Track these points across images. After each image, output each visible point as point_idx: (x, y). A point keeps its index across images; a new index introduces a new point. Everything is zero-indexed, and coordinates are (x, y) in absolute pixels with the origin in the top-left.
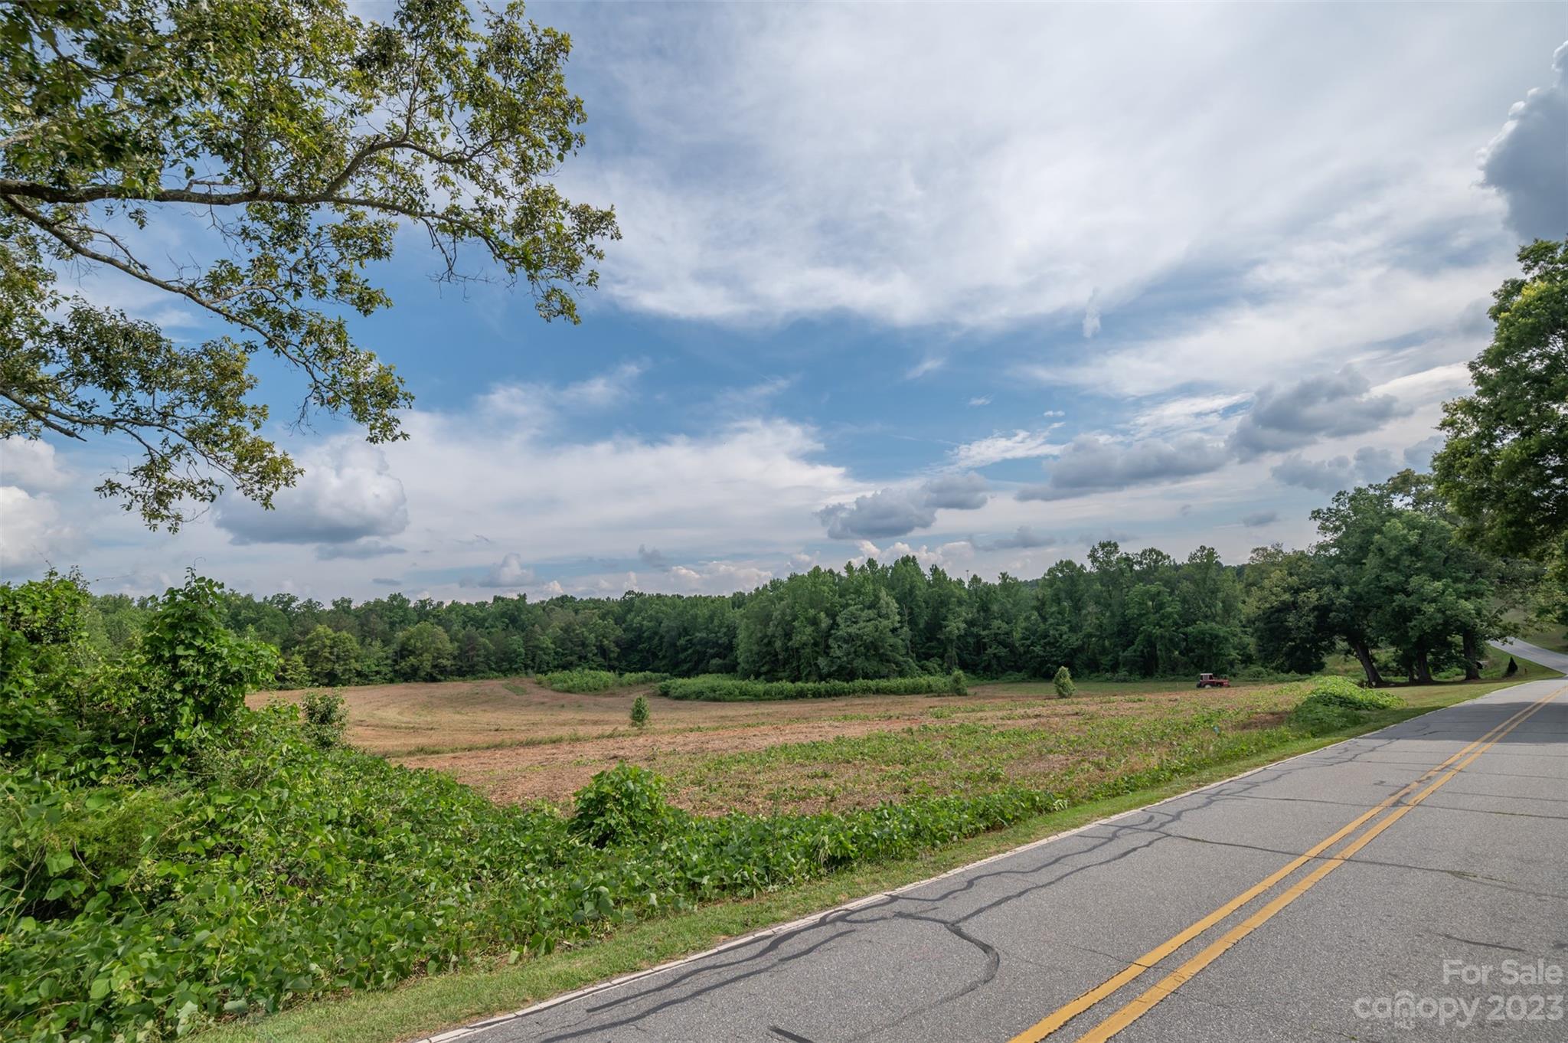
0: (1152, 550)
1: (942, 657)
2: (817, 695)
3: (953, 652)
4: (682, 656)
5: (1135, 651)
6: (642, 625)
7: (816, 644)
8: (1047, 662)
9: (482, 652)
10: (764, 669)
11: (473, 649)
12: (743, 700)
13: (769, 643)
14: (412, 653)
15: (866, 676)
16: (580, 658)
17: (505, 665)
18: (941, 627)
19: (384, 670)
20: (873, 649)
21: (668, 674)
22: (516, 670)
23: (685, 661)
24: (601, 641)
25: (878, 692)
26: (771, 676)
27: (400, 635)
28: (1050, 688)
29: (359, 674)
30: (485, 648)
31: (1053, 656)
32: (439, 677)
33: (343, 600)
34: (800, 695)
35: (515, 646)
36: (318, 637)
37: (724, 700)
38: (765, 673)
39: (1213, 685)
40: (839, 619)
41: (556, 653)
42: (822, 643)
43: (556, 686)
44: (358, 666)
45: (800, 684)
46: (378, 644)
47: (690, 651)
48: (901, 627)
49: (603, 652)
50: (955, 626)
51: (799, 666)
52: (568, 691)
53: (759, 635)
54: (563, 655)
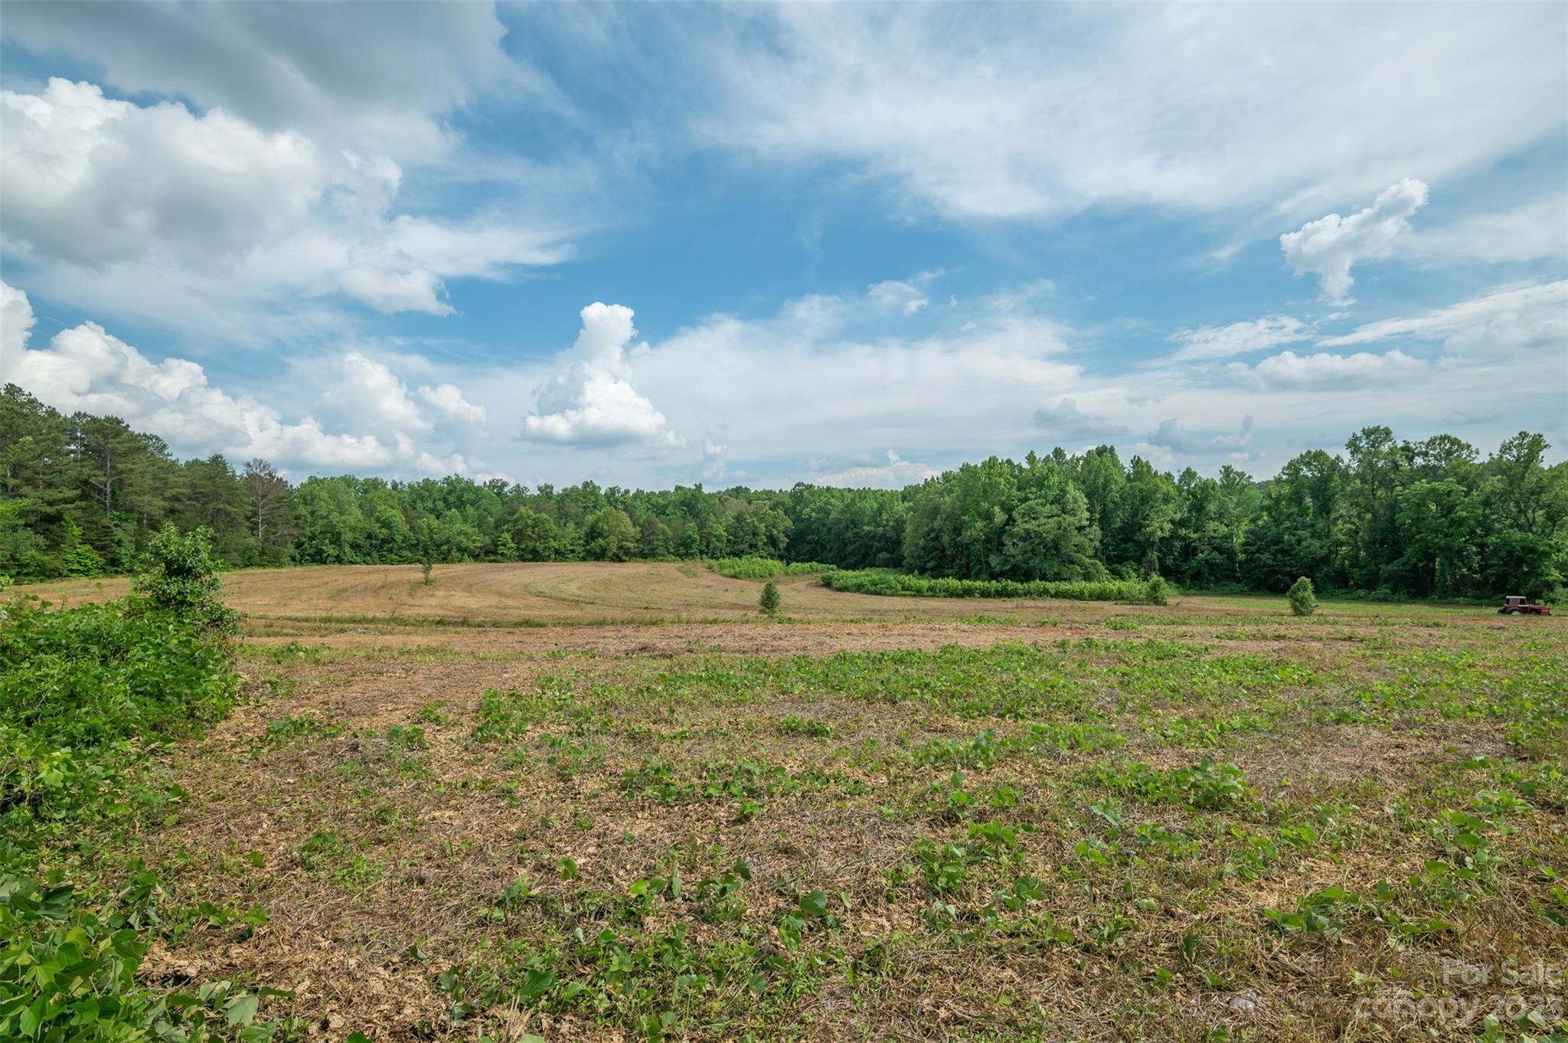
0: (1443, 438)
1: (1139, 561)
2: (985, 594)
3: (1153, 555)
4: (850, 549)
5: (1404, 565)
6: (811, 517)
7: (988, 540)
8: (1275, 573)
9: (661, 537)
10: (930, 565)
11: (653, 533)
12: (904, 596)
13: (937, 538)
14: (600, 535)
15: (1043, 578)
16: (751, 546)
17: (682, 550)
18: (1141, 527)
19: (578, 549)
20: (1054, 549)
21: (835, 566)
22: (692, 554)
23: (853, 554)
24: (771, 531)
25: (1057, 595)
26: (938, 572)
27: (590, 518)
28: (1283, 605)
29: (557, 552)
30: (664, 532)
31: (1285, 565)
32: (624, 558)
33: (547, 486)
34: (968, 593)
35: (690, 533)
36: (521, 518)
37: (886, 595)
38: (932, 569)
39: (1524, 611)
40: (1015, 514)
41: (729, 541)
42: (995, 539)
43: (725, 571)
44: (555, 545)
45: (967, 583)
46: (571, 525)
47: (857, 544)
48: (1090, 526)
49: (773, 541)
50: (1159, 526)
51: (968, 564)
52: (734, 576)
53: (926, 529)
54: (735, 542)
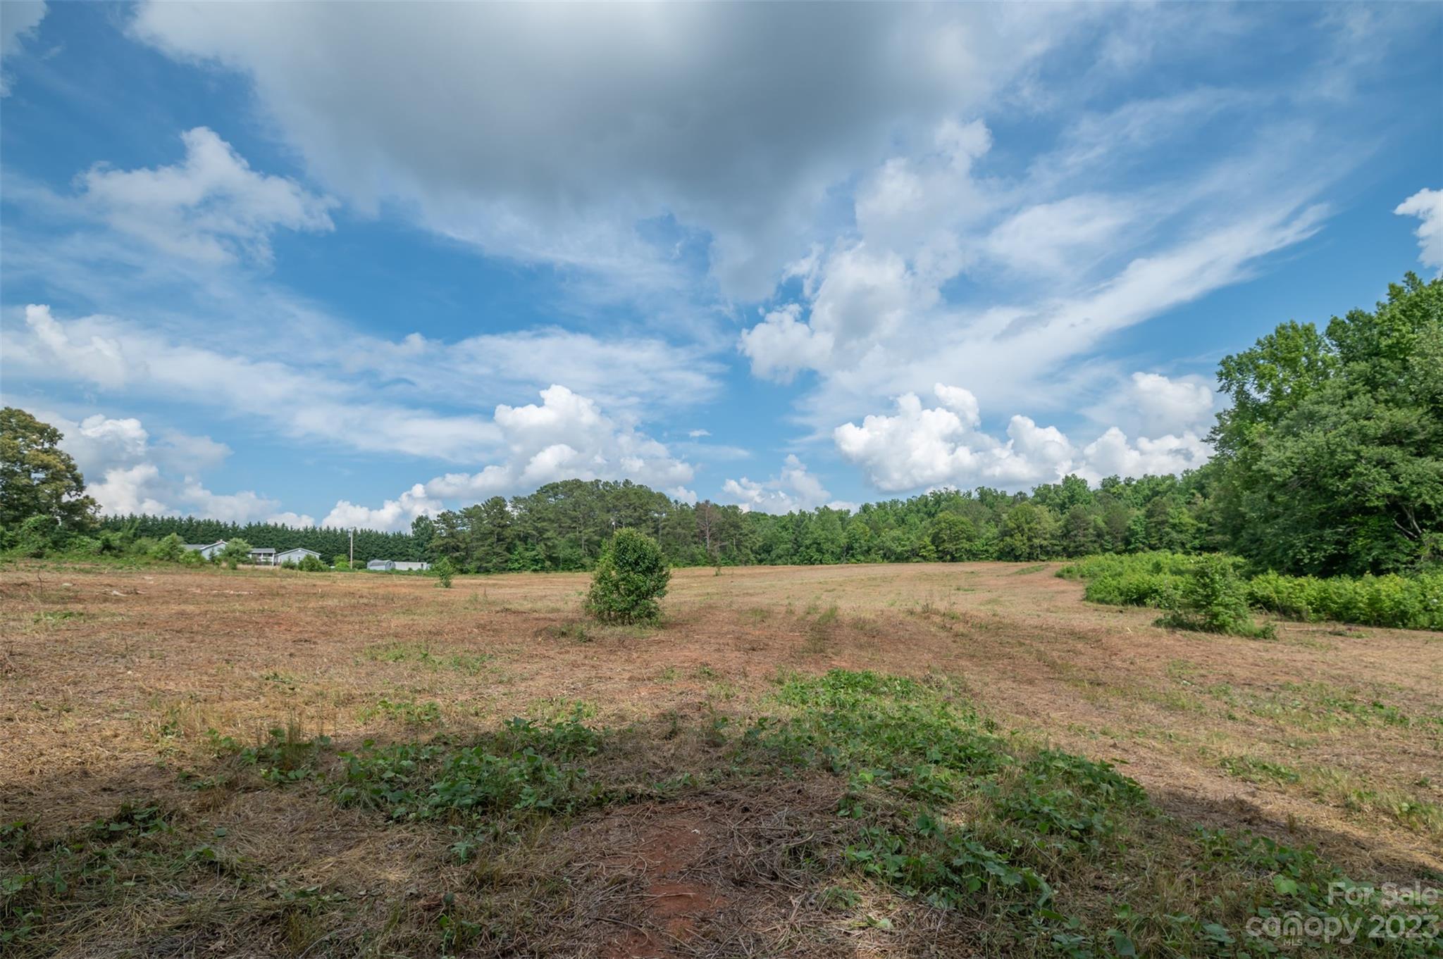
9: (1090, 531)
17: (1121, 546)
29: (970, 552)
36: (939, 522)
46: (990, 525)
54: (1207, 531)
